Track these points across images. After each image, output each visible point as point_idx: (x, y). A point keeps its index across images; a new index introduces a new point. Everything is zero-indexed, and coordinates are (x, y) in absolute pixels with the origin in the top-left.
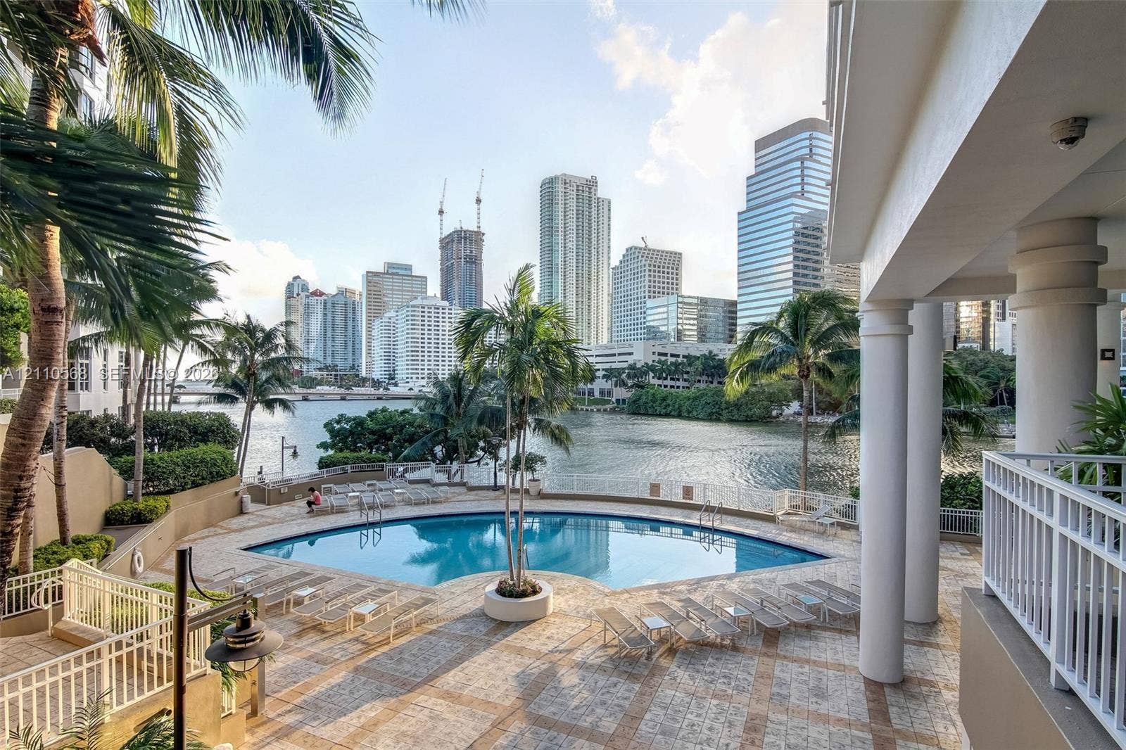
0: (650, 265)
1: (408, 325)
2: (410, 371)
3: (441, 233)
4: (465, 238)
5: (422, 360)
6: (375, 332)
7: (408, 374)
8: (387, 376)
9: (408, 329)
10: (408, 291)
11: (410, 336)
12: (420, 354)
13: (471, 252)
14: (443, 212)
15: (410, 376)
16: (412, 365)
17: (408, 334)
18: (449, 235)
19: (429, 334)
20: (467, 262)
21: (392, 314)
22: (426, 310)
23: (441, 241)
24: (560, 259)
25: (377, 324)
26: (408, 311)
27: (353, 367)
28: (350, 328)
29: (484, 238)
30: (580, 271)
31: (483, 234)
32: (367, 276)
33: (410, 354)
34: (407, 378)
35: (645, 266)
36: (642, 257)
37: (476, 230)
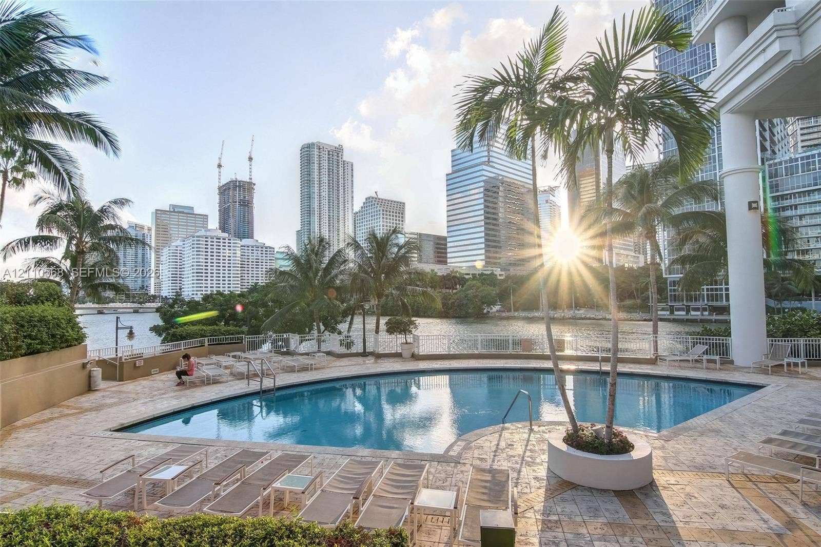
0: (383, 210)
1: (193, 251)
2: (195, 289)
3: (219, 182)
4: (240, 186)
5: (206, 280)
6: (163, 258)
7: (193, 291)
8: (174, 294)
9: (193, 255)
10: (192, 226)
11: (195, 260)
12: (204, 275)
13: (245, 197)
14: (221, 166)
15: (195, 293)
16: (197, 283)
17: (193, 258)
18: (226, 184)
19: (211, 259)
20: (241, 205)
21: (179, 243)
22: (209, 240)
23: (220, 188)
24: (316, 204)
25: (165, 251)
26: (193, 241)
27: (142, 288)
28: (140, 256)
29: (255, 187)
30: (331, 214)
31: (254, 184)
32: (156, 213)
33: (195, 274)
34: (193, 294)
35: (379, 210)
36: (378, 204)
37: (248, 181)
